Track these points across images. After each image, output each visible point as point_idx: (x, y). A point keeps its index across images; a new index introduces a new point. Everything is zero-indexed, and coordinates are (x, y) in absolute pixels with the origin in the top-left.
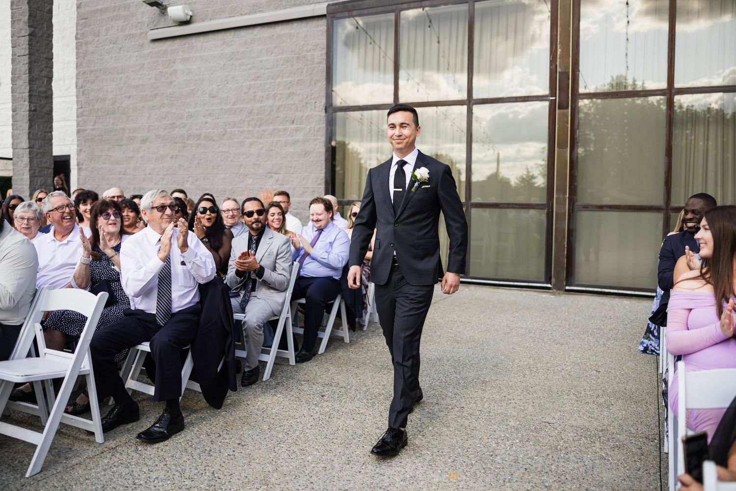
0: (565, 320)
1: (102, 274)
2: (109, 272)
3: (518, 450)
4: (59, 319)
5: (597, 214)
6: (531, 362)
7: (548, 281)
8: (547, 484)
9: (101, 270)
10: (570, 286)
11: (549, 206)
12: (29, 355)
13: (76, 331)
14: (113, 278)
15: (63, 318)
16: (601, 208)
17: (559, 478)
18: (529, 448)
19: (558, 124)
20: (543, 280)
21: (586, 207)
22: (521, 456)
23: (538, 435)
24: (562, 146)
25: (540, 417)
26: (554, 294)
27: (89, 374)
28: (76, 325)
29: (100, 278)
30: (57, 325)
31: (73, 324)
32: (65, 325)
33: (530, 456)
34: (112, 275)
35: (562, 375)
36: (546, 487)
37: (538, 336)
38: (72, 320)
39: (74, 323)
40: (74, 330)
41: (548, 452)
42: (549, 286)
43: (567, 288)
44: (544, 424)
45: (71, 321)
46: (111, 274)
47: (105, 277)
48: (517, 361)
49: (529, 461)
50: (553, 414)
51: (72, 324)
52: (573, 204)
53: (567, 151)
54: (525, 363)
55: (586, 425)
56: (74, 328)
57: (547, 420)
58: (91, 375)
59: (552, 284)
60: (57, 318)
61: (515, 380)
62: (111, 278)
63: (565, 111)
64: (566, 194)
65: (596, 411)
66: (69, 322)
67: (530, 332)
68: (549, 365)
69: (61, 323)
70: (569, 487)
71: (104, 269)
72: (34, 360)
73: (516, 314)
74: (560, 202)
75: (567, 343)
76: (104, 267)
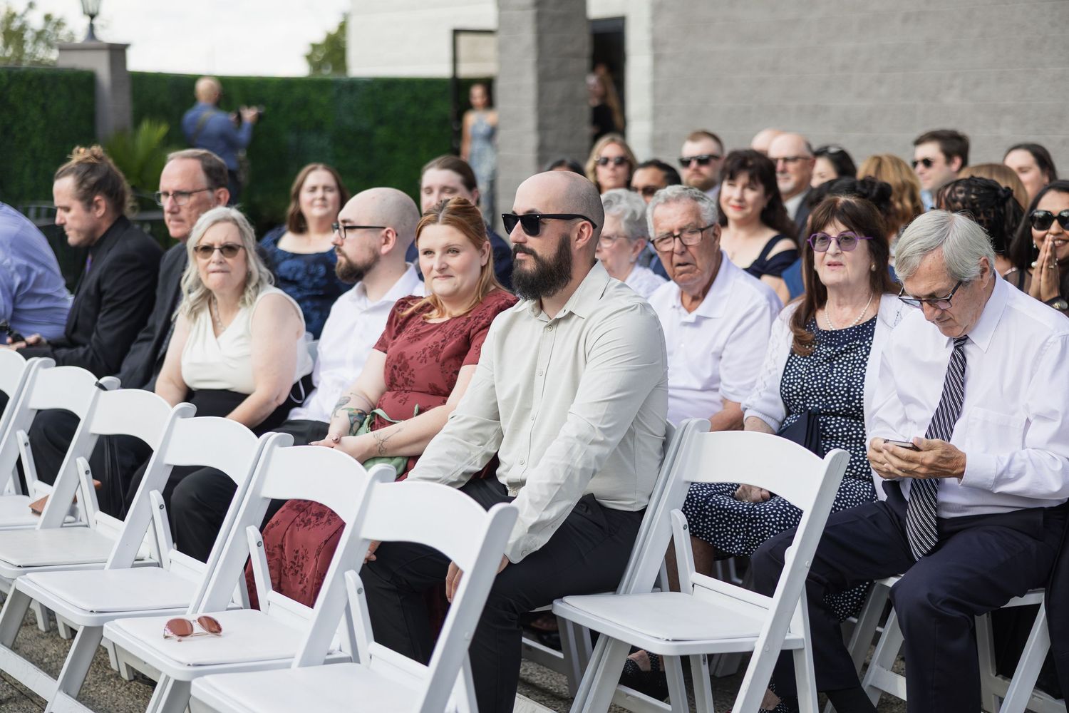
1: (810, 395)
2: (825, 390)
4: (699, 513)
9: (808, 383)
12: (658, 585)
13: (738, 543)
14: (835, 408)
15: (706, 510)
27: (801, 650)
28: (736, 528)
29: (804, 404)
30: (697, 528)
31: (730, 526)
32: (713, 526)
34: (833, 400)
38: (728, 516)
39: (733, 523)
40: (733, 541)
45: (724, 516)
46: (831, 396)
47: (815, 403)
51: (728, 525)
56: (732, 535)
58: (806, 650)
60: (696, 507)
62: (828, 407)
66: (720, 519)
69: (704, 522)
71: (817, 379)
72: (668, 597)
76: (816, 376)
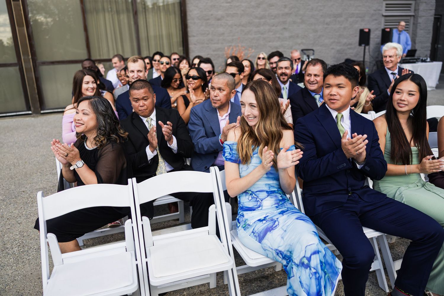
0: (40, 132)
3: (4, 211)
5: (52, 67)
6: (16, 161)
7: (29, 109)
8: (20, 222)
10: (43, 110)
11: (19, 64)
16: (53, 63)
17: (27, 217)
18: (10, 208)
19: (15, 11)
20: (25, 109)
21: (44, 63)
22: (5, 213)
23: (16, 199)
24: (20, 25)
25: (18, 190)
26: (34, 117)
33: (11, 211)
35: (34, 164)
36: (19, 223)
37: (21, 145)
41: (22, 206)
42: (30, 112)
43: (42, 112)
44: (20, 193)
48: (6, 163)
49: (10, 214)
50: (26, 186)
52: (35, 62)
53: (24, 29)
54: (12, 162)
55: (45, 186)
57: (23, 190)
59: (32, 110)
61: (4, 174)
63: (17, 2)
64: (29, 56)
65: (51, 178)
67: (16, 143)
68: (26, 160)
70: (32, 219)
73: (8, 134)
74: (27, 62)
75: (39, 145)
